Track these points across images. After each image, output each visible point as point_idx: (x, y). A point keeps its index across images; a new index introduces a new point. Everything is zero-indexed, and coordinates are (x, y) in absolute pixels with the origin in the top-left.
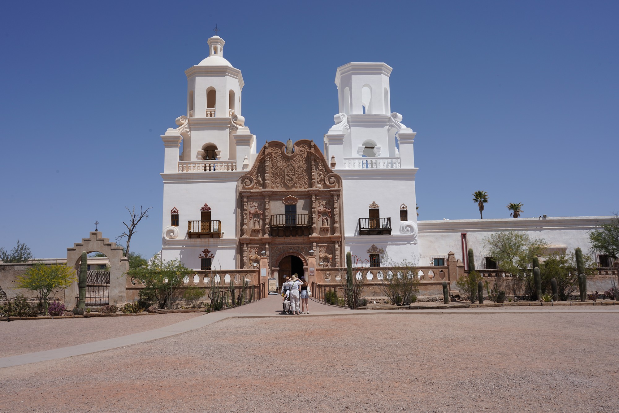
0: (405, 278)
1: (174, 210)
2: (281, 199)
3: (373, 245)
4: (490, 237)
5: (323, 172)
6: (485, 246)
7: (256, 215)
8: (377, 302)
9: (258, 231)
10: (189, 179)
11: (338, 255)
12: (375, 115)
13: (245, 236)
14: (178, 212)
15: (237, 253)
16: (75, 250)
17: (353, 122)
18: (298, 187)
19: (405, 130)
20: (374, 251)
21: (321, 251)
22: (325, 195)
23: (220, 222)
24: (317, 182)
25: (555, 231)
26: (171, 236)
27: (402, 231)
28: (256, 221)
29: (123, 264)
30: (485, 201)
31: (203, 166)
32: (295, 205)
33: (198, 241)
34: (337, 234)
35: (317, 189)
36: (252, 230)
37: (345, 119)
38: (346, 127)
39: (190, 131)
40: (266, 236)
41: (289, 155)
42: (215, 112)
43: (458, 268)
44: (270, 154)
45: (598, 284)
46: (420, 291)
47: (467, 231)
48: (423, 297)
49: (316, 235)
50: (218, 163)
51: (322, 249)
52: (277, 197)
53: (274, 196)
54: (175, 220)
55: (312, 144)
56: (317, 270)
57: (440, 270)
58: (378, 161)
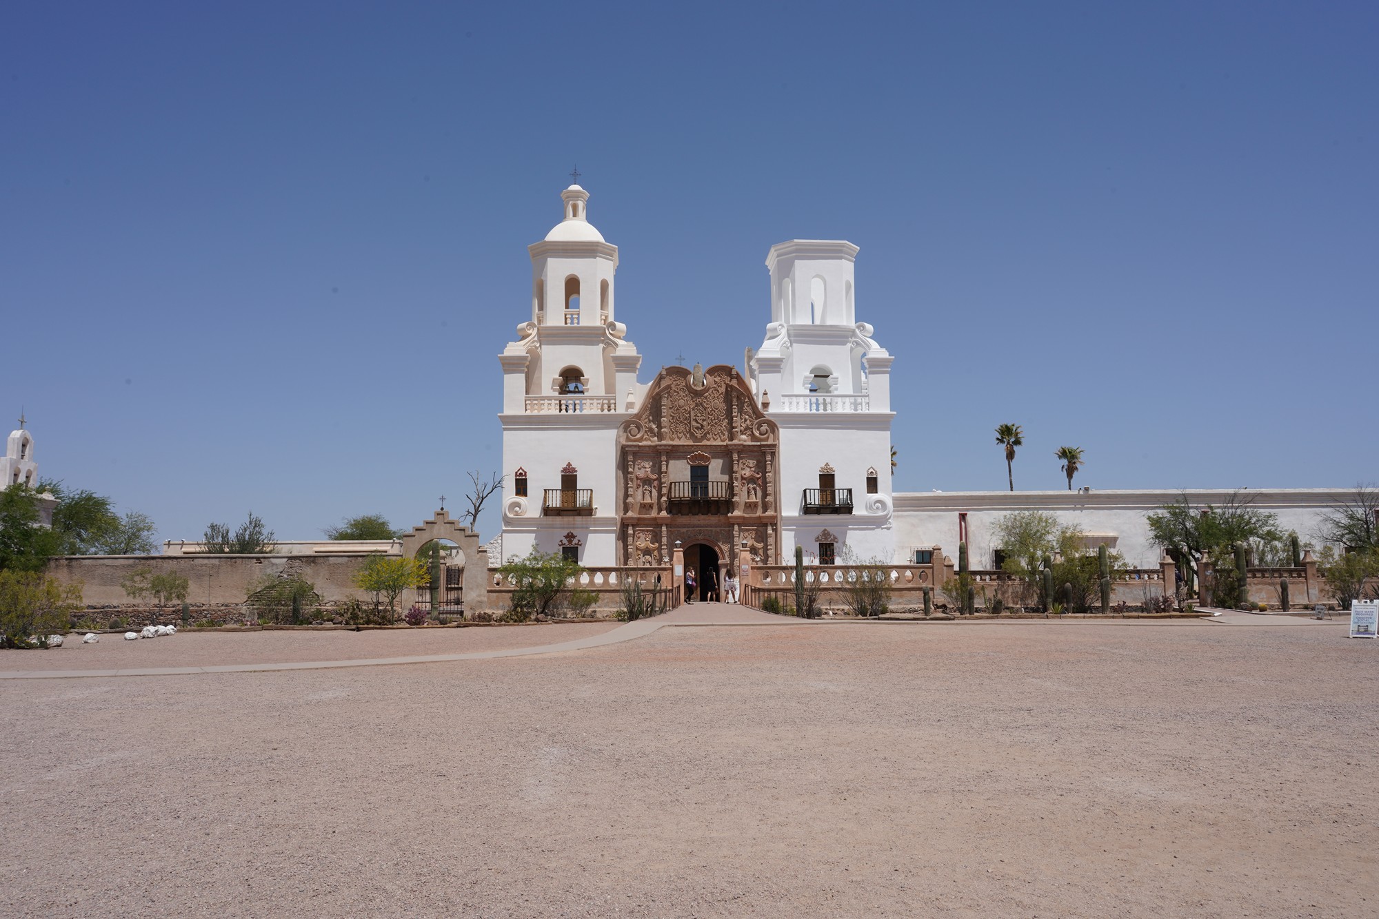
0: (872, 580)
1: (521, 471)
2: (685, 458)
3: (825, 530)
4: (1002, 518)
5: (750, 416)
6: (994, 533)
7: (647, 481)
8: (833, 613)
9: (650, 506)
10: (543, 423)
11: (771, 545)
12: (831, 326)
13: (630, 514)
14: (525, 475)
15: (618, 539)
16: (414, 536)
17: (796, 336)
18: (712, 439)
19: (877, 351)
20: (826, 539)
21: (746, 538)
22: (752, 451)
23: (591, 490)
24: (741, 431)
25: (1101, 512)
26: (517, 512)
27: (870, 509)
28: (646, 490)
29: (481, 556)
30: (1018, 442)
31: (556, 404)
32: (707, 466)
33: (558, 520)
34: (770, 513)
35: (741, 442)
36: (641, 504)
37: (784, 332)
38: (785, 345)
39: (540, 346)
40: (664, 514)
41: (699, 389)
42: (578, 314)
43: (945, 568)
44: (669, 387)
45: (1135, 592)
46: (893, 598)
47: (968, 510)
48: (896, 607)
49: (739, 513)
50: (586, 399)
51: (746, 534)
52: (679, 454)
53: (674, 453)
54: (521, 487)
55: (734, 372)
56: (752, 568)
57: (921, 570)
58: (836, 399)
